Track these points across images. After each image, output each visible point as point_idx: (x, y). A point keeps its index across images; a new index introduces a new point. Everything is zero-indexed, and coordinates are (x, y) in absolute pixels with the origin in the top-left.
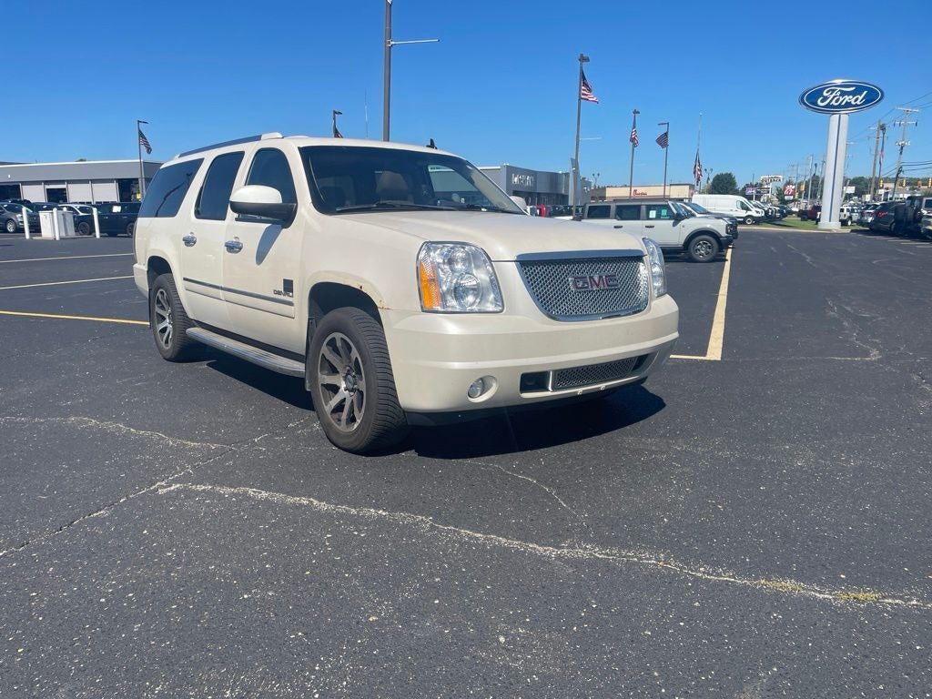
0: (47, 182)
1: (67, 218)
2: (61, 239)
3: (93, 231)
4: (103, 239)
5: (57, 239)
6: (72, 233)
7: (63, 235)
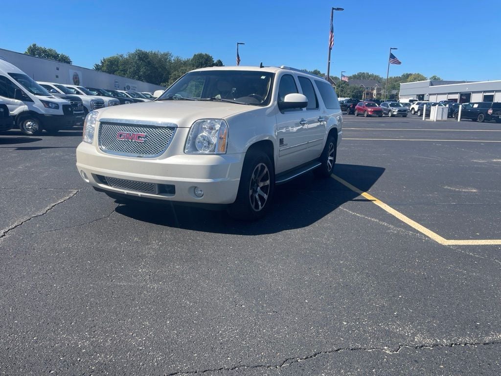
0: (485, 92)
1: (444, 110)
2: (436, 121)
3: (457, 118)
4: (462, 122)
5: (435, 121)
6: (445, 118)
7: (440, 119)
